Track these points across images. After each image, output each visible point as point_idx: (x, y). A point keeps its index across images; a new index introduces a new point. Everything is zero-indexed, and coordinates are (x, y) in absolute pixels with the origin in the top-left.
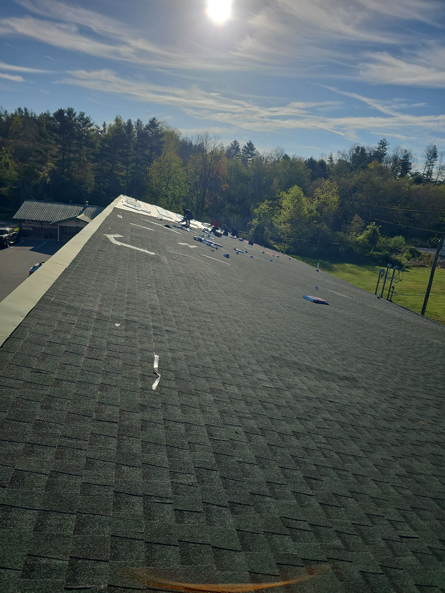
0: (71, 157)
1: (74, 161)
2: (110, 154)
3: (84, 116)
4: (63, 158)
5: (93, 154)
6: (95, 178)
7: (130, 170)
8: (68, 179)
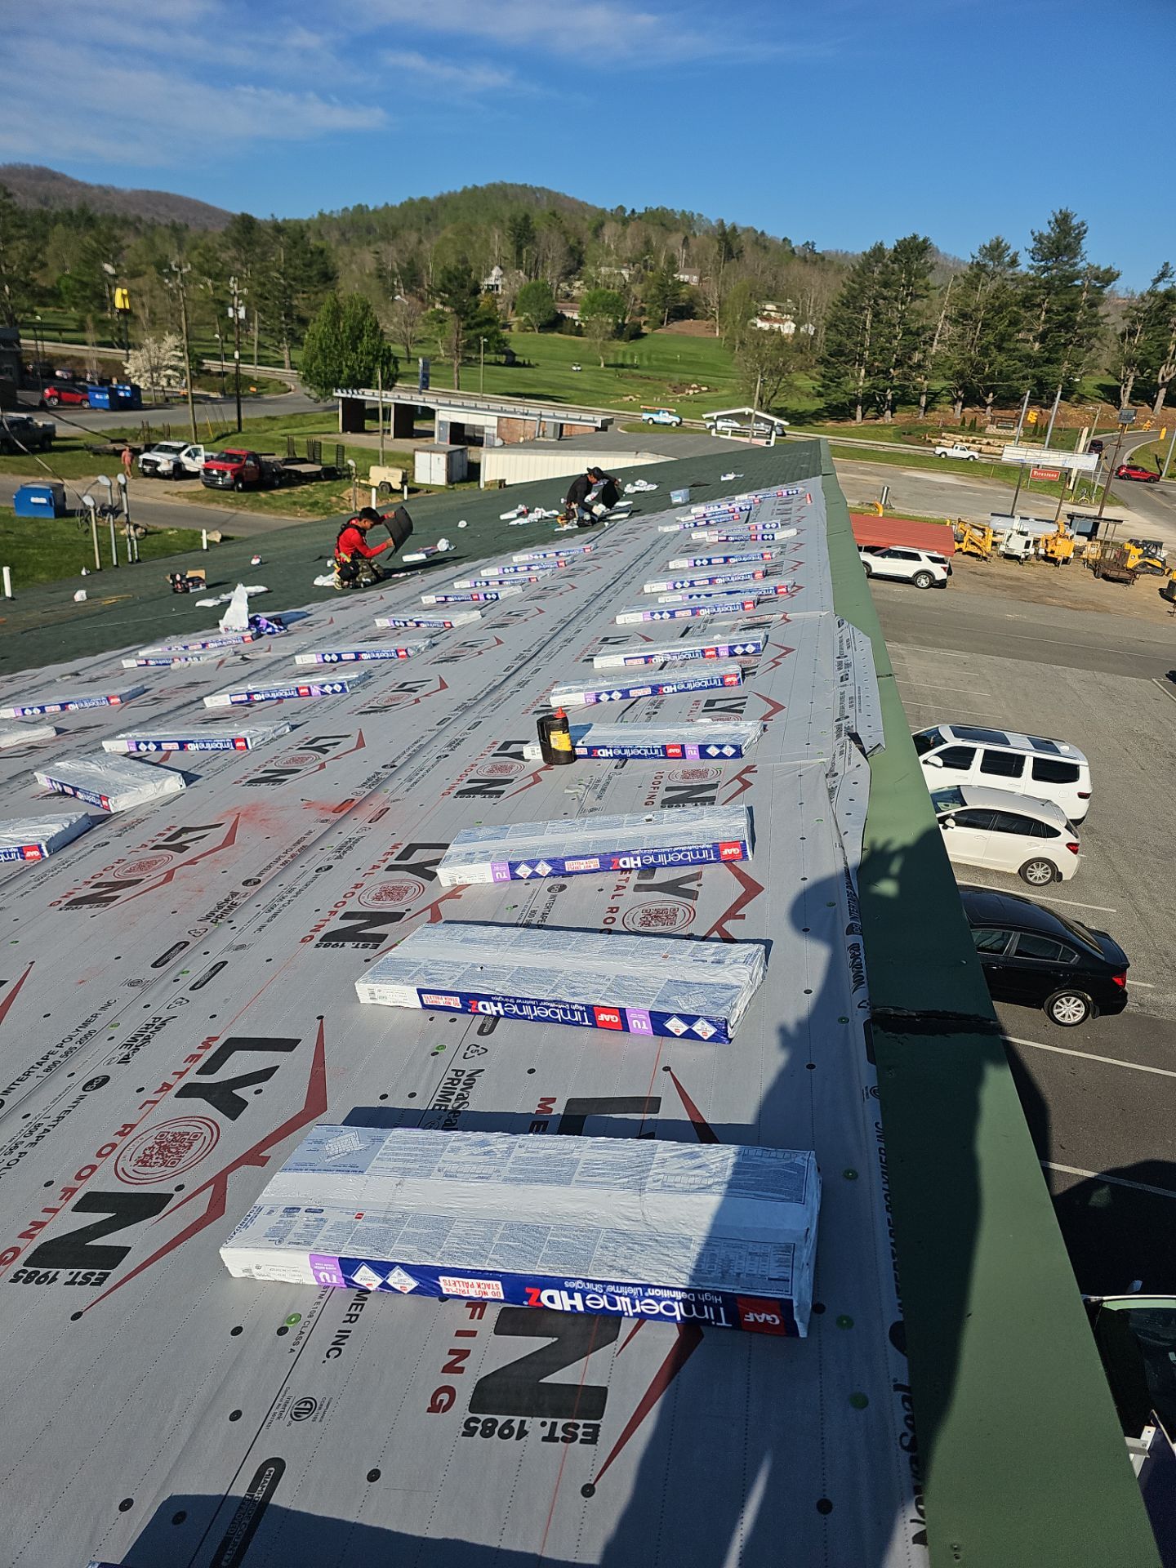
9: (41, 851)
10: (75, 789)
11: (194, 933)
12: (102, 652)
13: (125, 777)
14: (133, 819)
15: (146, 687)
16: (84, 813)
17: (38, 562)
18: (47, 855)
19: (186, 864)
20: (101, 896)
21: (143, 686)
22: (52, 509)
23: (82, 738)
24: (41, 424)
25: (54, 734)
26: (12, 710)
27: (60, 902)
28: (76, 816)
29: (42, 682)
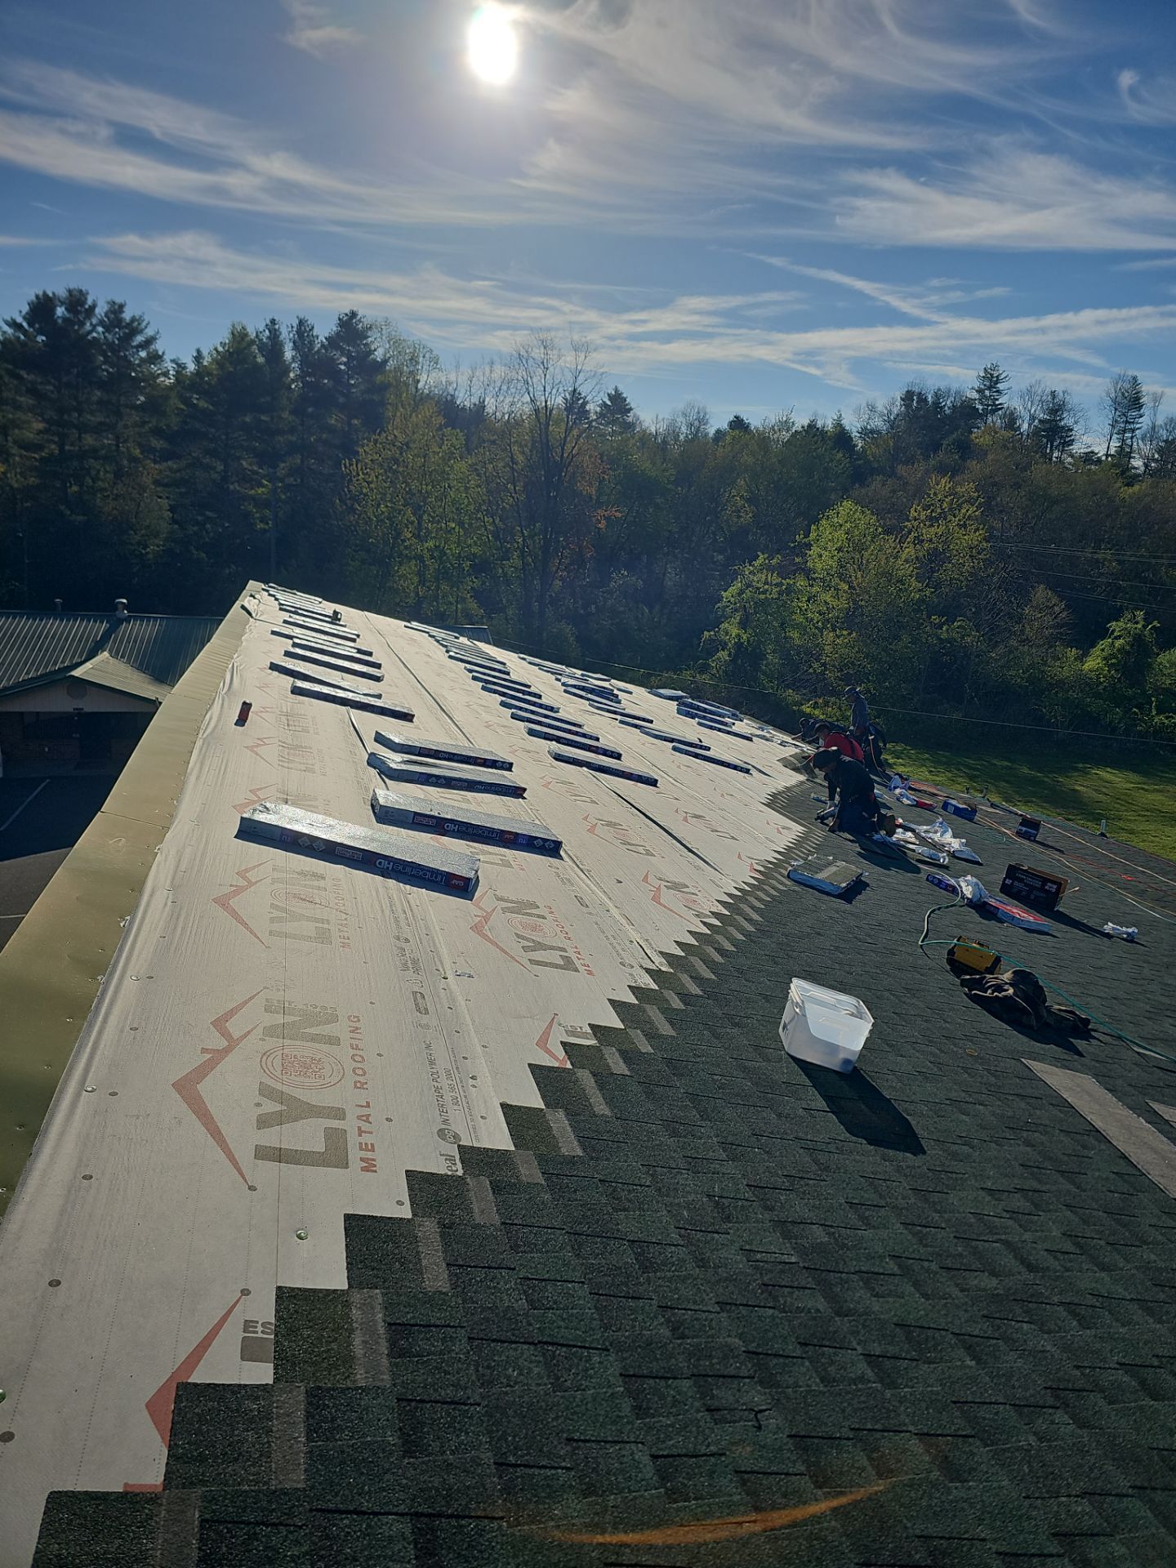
0: (87, 447)
1: (96, 459)
2: (213, 430)
3: (124, 315)
4: (62, 450)
5: (157, 432)
6: (172, 509)
7: (282, 480)
8: (80, 518)
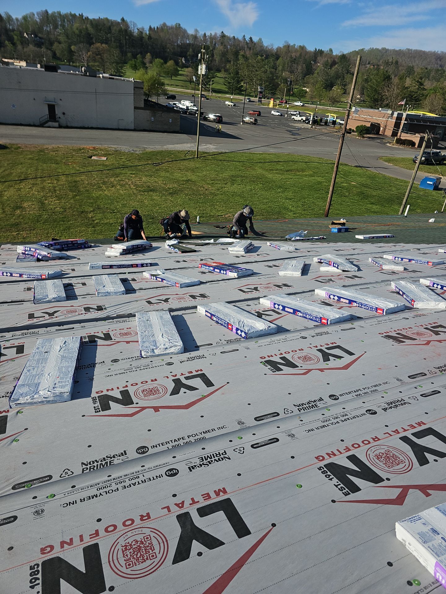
9: (383, 312)
10: (404, 293)
11: (430, 372)
12: (432, 244)
13: (424, 295)
14: (422, 313)
15: (445, 262)
16: (404, 304)
17: (420, 205)
18: (385, 314)
19: (437, 341)
20: (399, 338)
21: (444, 261)
22: (433, 186)
23: (413, 275)
24: (443, 154)
25: (403, 269)
26: (391, 257)
27: (383, 334)
28: (401, 304)
29: (405, 249)
